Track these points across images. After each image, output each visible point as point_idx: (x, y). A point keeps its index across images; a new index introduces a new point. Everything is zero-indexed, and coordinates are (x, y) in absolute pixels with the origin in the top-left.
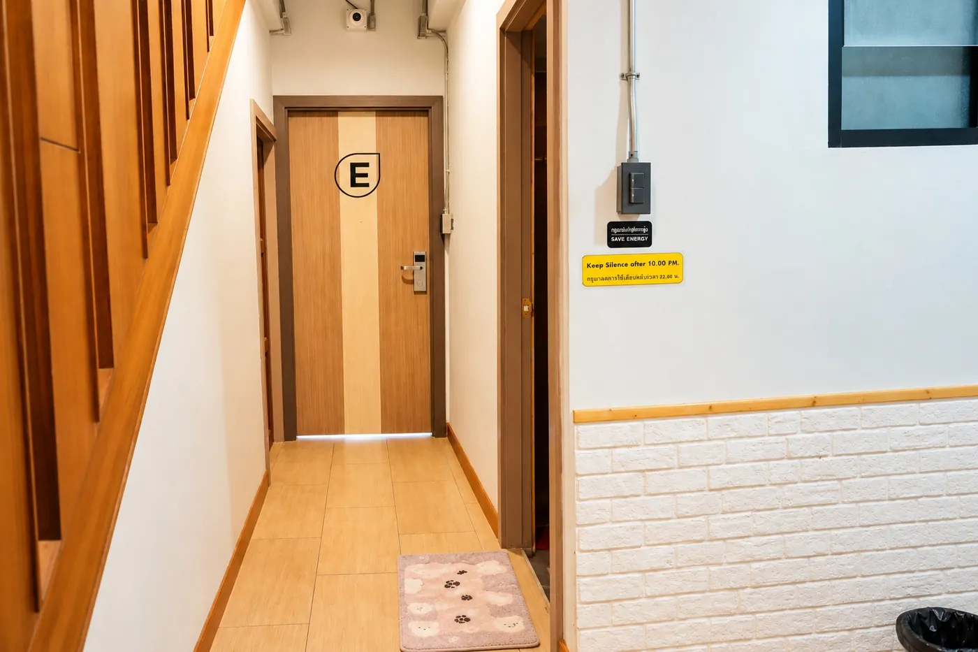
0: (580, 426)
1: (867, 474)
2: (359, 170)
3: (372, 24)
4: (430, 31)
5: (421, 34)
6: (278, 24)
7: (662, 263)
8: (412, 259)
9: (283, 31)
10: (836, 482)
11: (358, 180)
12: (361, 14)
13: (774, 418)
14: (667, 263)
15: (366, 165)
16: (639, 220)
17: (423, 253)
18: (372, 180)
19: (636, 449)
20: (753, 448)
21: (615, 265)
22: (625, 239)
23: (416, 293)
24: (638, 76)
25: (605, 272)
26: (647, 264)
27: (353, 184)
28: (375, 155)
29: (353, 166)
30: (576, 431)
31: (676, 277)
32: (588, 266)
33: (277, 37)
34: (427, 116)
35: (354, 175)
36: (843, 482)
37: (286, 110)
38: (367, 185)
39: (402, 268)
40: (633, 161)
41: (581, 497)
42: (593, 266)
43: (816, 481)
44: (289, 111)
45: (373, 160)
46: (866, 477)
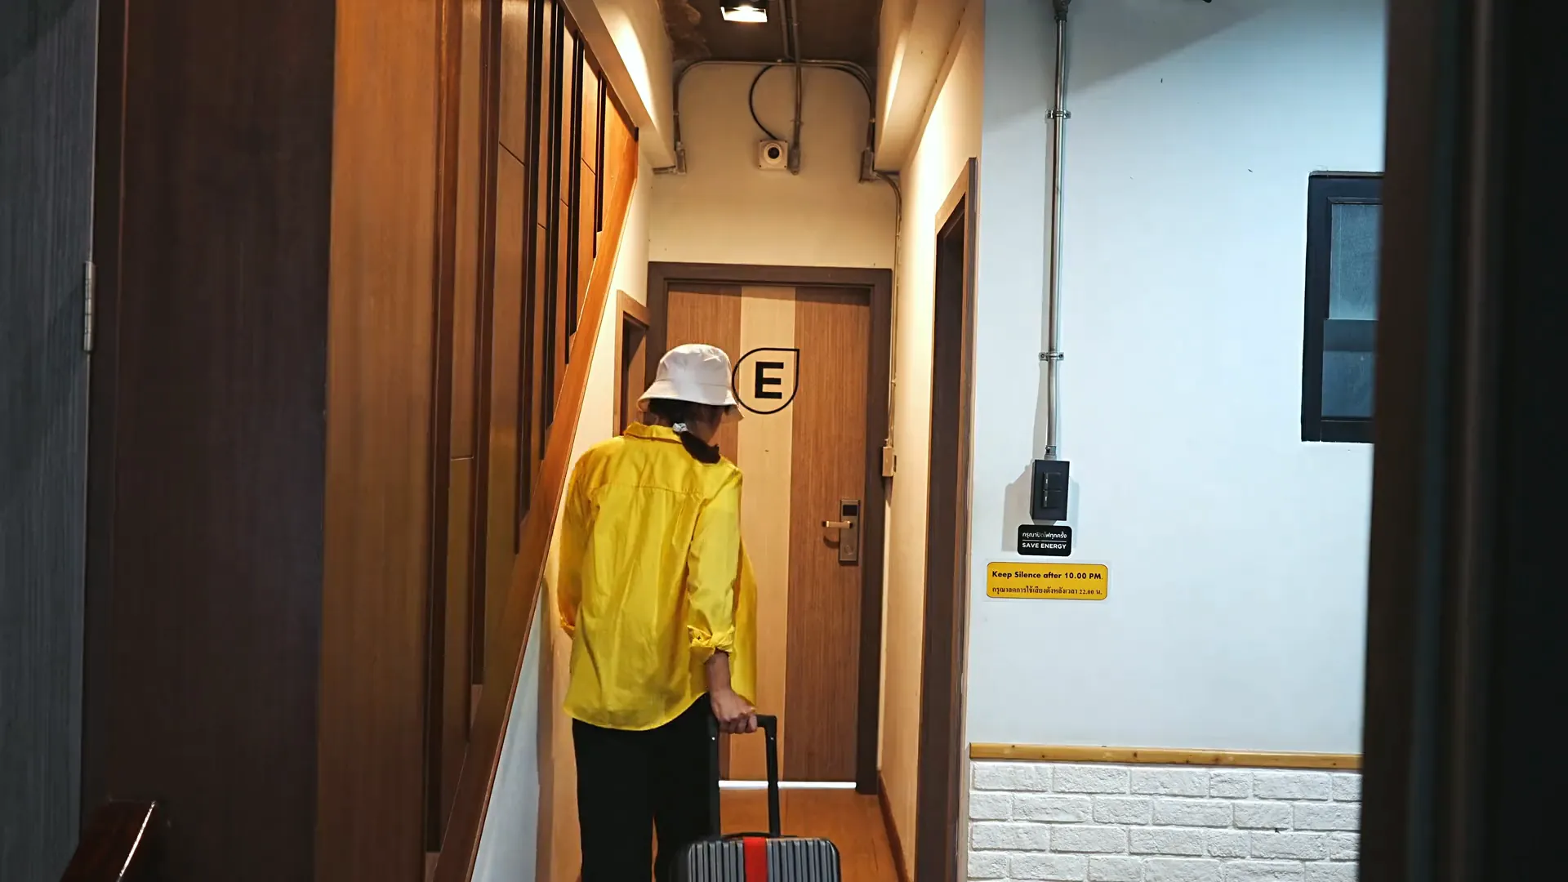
0: (978, 763)
1: (1338, 856)
2: (767, 373)
3: (795, 162)
4: (875, 174)
5: (863, 178)
6: (668, 160)
7: (1081, 576)
8: (837, 510)
9: (675, 170)
10: (1297, 862)
11: (766, 388)
12: (780, 151)
13: (1217, 776)
14: (1088, 576)
15: (780, 366)
16: (1055, 525)
17: (854, 502)
18: (786, 388)
19: (1042, 795)
20: (1188, 810)
21: (1025, 576)
22: (1040, 545)
23: (843, 563)
24: (1061, 356)
25: (1016, 582)
26: (1063, 576)
27: (759, 394)
28: (793, 352)
29: (760, 366)
30: (972, 767)
31: (1098, 592)
32: (994, 574)
33: (663, 176)
34: (867, 303)
35: (760, 381)
36: (1307, 863)
37: (666, 282)
38: (778, 395)
39: (824, 524)
40: (1052, 458)
41: (975, 846)
42: (1000, 575)
43: (1272, 859)
44: (669, 284)
45: (789, 359)
46: (1336, 860)
